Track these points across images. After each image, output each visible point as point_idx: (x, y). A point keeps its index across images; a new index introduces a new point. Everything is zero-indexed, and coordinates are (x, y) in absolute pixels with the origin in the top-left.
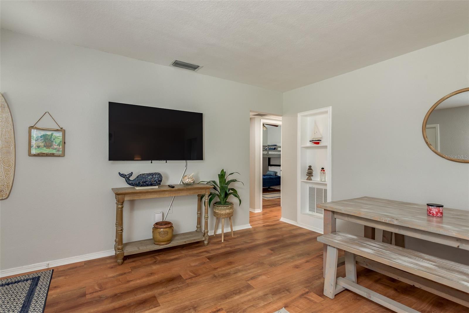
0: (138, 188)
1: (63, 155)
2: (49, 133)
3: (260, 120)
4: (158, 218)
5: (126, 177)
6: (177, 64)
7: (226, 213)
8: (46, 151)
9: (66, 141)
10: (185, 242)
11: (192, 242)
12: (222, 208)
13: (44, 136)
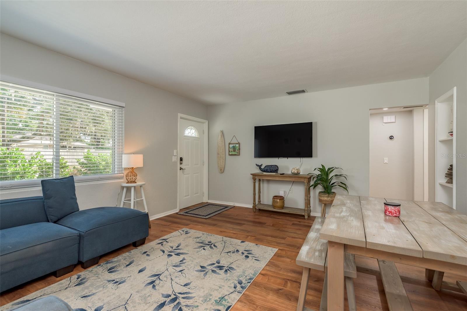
0: (264, 173)
1: (239, 155)
2: (235, 145)
3: (424, 110)
4: (281, 194)
5: (260, 166)
6: (290, 93)
7: (325, 200)
8: (233, 153)
9: (240, 148)
10: (290, 212)
11: (295, 213)
12: (321, 195)
13: (233, 146)
